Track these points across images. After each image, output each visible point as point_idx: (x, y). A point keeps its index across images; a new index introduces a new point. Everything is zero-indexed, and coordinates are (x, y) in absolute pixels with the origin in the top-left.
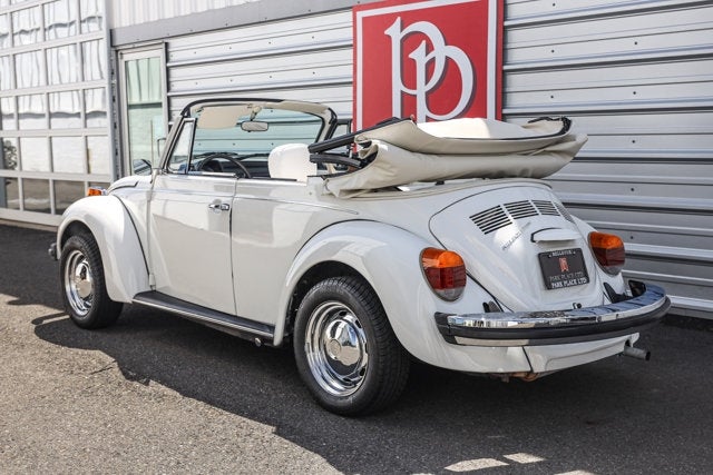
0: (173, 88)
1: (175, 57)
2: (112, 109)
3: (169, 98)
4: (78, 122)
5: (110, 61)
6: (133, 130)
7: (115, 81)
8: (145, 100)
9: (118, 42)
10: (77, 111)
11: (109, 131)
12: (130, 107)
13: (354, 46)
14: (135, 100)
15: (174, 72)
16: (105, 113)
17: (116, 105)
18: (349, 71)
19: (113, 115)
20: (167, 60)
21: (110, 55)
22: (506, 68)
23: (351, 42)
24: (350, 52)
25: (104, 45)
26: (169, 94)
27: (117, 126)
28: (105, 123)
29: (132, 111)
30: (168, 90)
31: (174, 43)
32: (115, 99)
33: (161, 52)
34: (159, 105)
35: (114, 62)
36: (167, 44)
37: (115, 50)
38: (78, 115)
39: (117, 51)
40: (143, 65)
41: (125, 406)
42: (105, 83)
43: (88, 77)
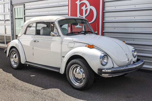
0: (26, 15)
1: (26, 7)
2: (11, 19)
3: (25, 17)
4: (3, 22)
5: (11, 8)
6: (16, 24)
7: (12, 13)
8: (19, 17)
9: (13, 3)
10: (3, 19)
11: (10, 24)
12: (15, 19)
13: (68, 6)
14: (17, 17)
15: (26, 11)
16: (9, 20)
17: (12, 18)
18: (67, 11)
19: (11, 20)
20: (24, 8)
21: (11, 7)
22: (104, 11)
23: (68, 5)
24: (68, 7)
25: (9, 4)
26: (25, 16)
27: (12, 23)
28: (10, 22)
29: (16, 20)
30: (24, 15)
31: (26, 4)
32: (12, 17)
33: (23, 6)
34: (22, 18)
35: (12, 8)
36: (24, 4)
37: (12, 5)
38: (3, 20)
39: (12, 6)
40: (19, 9)
41: (13, 93)
42: (10, 13)
43: (6, 11)
